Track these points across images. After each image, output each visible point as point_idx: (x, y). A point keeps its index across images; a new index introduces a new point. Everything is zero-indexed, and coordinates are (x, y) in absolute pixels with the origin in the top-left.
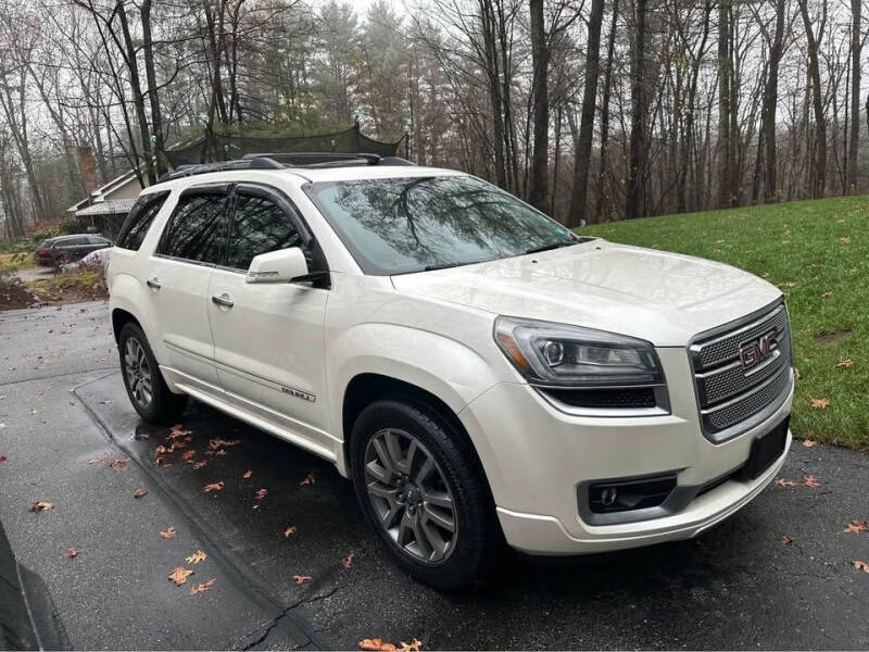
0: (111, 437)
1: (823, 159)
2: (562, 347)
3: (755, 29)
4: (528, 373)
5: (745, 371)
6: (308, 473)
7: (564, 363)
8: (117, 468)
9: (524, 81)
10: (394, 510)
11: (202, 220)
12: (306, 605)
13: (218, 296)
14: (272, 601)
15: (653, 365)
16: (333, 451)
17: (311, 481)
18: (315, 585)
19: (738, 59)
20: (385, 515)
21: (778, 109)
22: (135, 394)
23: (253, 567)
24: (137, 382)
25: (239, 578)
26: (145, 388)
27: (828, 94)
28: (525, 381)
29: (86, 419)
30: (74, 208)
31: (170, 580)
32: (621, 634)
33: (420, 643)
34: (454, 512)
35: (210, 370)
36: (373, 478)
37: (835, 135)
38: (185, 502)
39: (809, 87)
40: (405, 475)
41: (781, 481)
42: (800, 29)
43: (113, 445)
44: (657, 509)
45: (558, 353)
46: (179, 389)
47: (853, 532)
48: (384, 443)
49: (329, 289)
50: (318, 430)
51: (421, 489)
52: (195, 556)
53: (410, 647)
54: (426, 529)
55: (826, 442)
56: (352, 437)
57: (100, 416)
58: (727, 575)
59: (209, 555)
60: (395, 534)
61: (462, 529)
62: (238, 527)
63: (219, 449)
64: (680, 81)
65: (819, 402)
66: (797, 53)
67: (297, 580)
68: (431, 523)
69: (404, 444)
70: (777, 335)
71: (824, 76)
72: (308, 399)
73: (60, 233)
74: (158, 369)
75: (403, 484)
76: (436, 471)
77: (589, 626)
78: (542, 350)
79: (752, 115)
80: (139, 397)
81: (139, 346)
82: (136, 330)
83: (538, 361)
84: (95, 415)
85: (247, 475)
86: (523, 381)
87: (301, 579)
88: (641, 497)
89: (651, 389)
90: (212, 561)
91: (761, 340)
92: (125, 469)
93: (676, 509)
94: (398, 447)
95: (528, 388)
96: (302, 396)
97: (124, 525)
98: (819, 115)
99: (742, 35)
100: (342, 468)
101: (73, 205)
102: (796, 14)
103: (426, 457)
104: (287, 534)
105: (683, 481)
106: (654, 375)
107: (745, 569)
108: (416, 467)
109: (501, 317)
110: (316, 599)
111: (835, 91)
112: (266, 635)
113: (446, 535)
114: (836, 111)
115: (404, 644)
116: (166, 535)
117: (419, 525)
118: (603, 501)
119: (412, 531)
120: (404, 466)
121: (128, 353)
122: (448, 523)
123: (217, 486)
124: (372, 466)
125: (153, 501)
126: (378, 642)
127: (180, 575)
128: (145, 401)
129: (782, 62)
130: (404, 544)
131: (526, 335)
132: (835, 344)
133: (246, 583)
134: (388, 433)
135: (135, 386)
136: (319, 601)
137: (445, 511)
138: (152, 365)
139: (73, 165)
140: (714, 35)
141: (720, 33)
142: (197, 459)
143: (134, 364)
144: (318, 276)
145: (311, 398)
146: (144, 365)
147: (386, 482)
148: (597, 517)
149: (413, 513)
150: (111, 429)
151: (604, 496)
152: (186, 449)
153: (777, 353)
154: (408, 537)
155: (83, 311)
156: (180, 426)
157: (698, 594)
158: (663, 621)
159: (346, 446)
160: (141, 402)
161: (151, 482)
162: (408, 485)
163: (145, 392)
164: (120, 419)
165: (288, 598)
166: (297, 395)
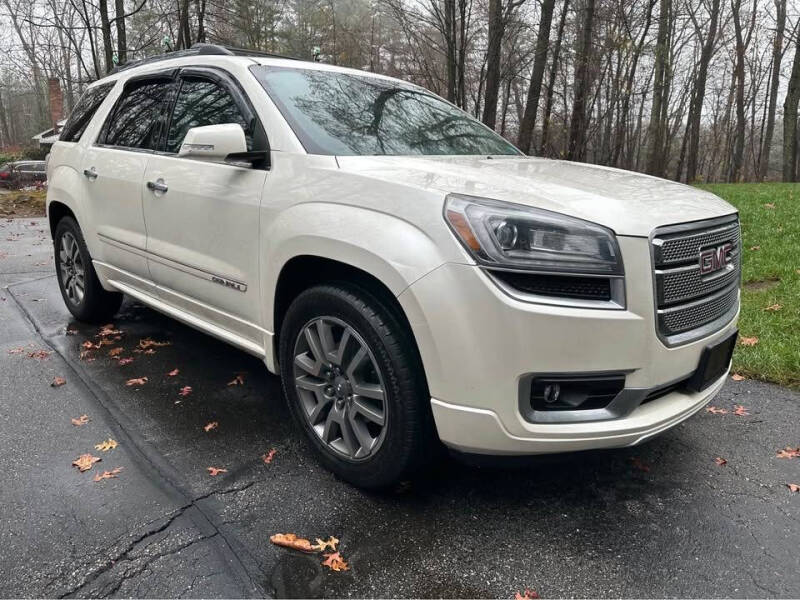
0: (38, 331)
1: (740, 153)
2: (516, 230)
3: (689, 31)
4: (478, 254)
5: (704, 276)
6: (238, 375)
7: (517, 247)
8: (38, 359)
9: (477, 58)
10: (321, 405)
11: (148, 121)
12: (218, 497)
13: (153, 181)
14: (180, 490)
15: (613, 255)
16: (262, 346)
17: (238, 381)
18: (232, 477)
19: (673, 57)
20: (311, 411)
21: (704, 106)
22: (67, 291)
23: (166, 458)
24: (70, 278)
25: (150, 467)
26: (77, 284)
27: (748, 97)
28: (474, 263)
29: (14, 313)
30: (39, 137)
31: (74, 465)
32: (551, 542)
33: (337, 541)
34: (386, 405)
35: (140, 262)
36: (302, 371)
37: (752, 132)
38: (105, 394)
39: (733, 86)
40: (335, 366)
41: (712, 409)
42: (730, 33)
43: (39, 338)
44: (602, 412)
45: (512, 235)
46: (112, 286)
47: (786, 458)
48: (316, 334)
49: (269, 170)
50: (248, 323)
51: (352, 380)
52: (105, 444)
53: (326, 544)
54: (354, 423)
55: (754, 377)
56: (283, 328)
57: (31, 312)
58: (663, 490)
59: (122, 443)
60: (320, 430)
61: (393, 421)
62: (155, 419)
63: (148, 348)
64: (619, 72)
65: (750, 340)
66: (725, 54)
67: (212, 472)
68: (359, 417)
69: (337, 332)
70: (733, 249)
71: (748, 78)
72: (239, 288)
73: (23, 159)
74: (91, 264)
75: (333, 378)
76: (370, 362)
77: (518, 531)
78: (496, 231)
79: (680, 109)
80: (71, 295)
81: (74, 241)
82: (71, 221)
83: (489, 240)
84: (25, 310)
85: (174, 373)
86: (471, 261)
87: (215, 471)
88: (586, 397)
89: (607, 281)
90: (123, 450)
91: (719, 249)
92: (46, 360)
93: (622, 412)
94: (330, 335)
95: (477, 269)
96: (233, 285)
97: (34, 411)
98: (741, 113)
99: (678, 34)
100: (270, 364)
101: (37, 134)
102: (729, 18)
103: (359, 346)
104: (207, 428)
105: (632, 384)
106: (612, 266)
107: (679, 485)
108: (347, 358)
109: (453, 195)
110: (229, 491)
111: (754, 94)
112: (168, 525)
113: (374, 429)
114: (754, 112)
115: (319, 541)
116: (78, 423)
117: (347, 419)
118: (546, 399)
119: (338, 426)
120: (336, 357)
121: (63, 250)
122: (378, 417)
123: (141, 381)
124: (301, 358)
125: (71, 390)
126: (291, 537)
127: (86, 462)
128: (77, 299)
129: (711, 62)
130: (330, 440)
131: (480, 214)
132: (763, 290)
133: (156, 472)
134: (320, 323)
135: (68, 282)
136: (232, 494)
137: (376, 404)
138: (85, 260)
139: (42, 96)
140: (654, 29)
141: (660, 28)
142: (123, 355)
143: (69, 260)
144: (258, 156)
145: (242, 287)
146: (78, 261)
147: (316, 374)
148: (537, 414)
149: (342, 407)
150: (38, 323)
151: (547, 391)
152: (114, 347)
153: (730, 267)
154: (335, 432)
155: (33, 224)
156: (111, 326)
157: (633, 507)
158: (597, 531)
159: (276, 339)
160: (73, 300)
161: (72, 372)
162: (337, 379)
163: (77, 288)
164: (51, 316)
165: (199, 488)
166: (228, 284)
